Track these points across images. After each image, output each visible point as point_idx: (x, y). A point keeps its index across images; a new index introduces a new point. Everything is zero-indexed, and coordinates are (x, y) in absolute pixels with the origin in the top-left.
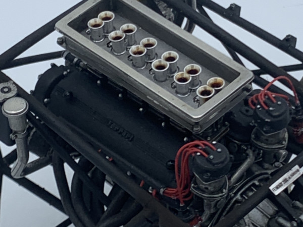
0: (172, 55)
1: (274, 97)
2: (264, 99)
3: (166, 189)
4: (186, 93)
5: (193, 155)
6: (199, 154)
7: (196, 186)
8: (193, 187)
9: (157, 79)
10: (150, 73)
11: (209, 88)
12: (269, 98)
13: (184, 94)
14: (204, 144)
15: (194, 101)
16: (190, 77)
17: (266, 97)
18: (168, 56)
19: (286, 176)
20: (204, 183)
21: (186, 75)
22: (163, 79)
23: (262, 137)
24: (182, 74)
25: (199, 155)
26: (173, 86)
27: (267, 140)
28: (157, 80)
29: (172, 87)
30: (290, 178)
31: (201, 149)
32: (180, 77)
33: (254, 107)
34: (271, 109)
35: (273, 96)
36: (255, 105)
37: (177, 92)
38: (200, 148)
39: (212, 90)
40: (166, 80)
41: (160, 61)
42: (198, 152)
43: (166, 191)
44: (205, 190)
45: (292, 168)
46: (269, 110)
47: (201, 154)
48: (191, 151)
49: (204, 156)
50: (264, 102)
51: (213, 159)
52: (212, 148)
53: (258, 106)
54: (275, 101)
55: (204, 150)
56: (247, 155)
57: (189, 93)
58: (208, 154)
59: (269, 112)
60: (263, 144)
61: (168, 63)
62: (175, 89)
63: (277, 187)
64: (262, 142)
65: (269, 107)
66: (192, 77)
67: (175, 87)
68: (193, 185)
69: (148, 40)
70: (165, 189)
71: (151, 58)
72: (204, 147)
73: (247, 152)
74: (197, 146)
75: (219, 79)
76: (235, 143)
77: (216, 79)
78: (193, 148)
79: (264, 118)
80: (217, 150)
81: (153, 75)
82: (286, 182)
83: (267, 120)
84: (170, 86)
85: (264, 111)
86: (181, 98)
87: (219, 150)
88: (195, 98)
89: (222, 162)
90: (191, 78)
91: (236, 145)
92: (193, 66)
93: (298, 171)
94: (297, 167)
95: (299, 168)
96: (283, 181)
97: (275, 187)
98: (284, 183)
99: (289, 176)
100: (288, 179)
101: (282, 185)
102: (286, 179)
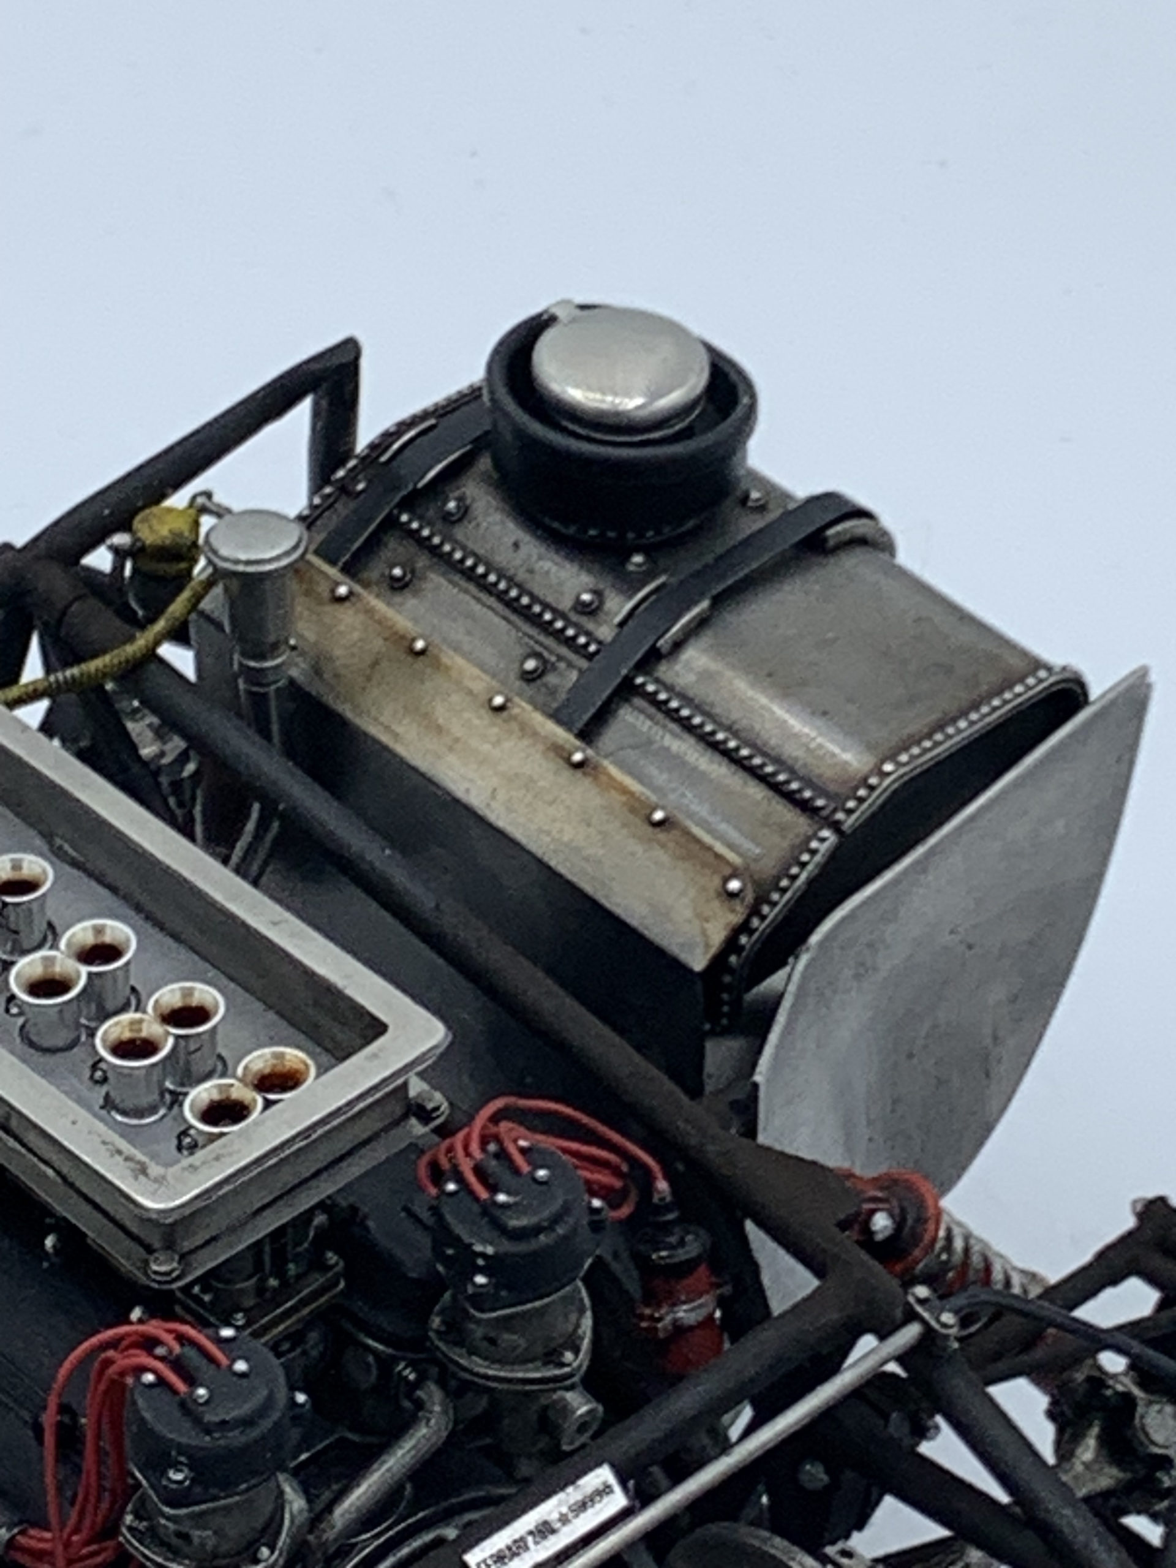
0: (107, 939)
1: (523, 1151)
2: (478, 1154)
3: (22, 1533)
4: (153, 1110)
5: (130, 1380)
6: (149, 1378)
7: (142, 1526)
8: (130, 1529)
9: (34, 1038)
10: (7, 1011)
11: (241, 1092)
12: (502, 1155)
13: (140, 1113)
14: (181, 1338)
15: (180, 1148)
16: (168, 1039)
17: (492, 1147)
18: (90, 939)
19: (549, 1508)
20: (166, 1510)
21: (152, 1028)
22: (61, 1038)
23: (472, 1326)
24: (141, 1021)
25: (151, 1386)
26: (98, 1074)
27: (492, 1341)
28: (32, 1044)
29: (92, 1077)
31: (162, 1359)
32: (127, 1035)
33: (433, 1191)
34: (502, 1198)
35: (522, 1143)
36: (438, 1176)
37: (109, 1104)
38: (160, 1351)
39: (255, 1101)
40: (75, 1043)
41: (48, 961)
42: (145, 1369)
43: (19, 1538)
44: (175, 1541)
45: (581, 1475)
46: (495, 1204)
47: (161, 1381)
48: (122, 1361)
49: (175, 1392)
50: (479, 1171)
51: (207, 1402)
52: (212, 1360)
53: (451, 1187)
54: (526, 1168)
55: (177, 1365)
56: (419, 1405)
57: (162, 1112)
58: (192, 1382)
59: (490, 1213)
60: (474, 1358)
61: (84, 970)
62: (104, 1089)
64: (472, 1352)
65: (494, 1189)
66: (178, 1037)
67: (105, 1080)
68: (129, 1519)
69: (17, 866)
70: (16, 1531)
71: (26, 945)
72: (177, 1349)
73: (419, 1393)
74: (149, 1343)
75: (294, 1056)
76: (368, 1348)
77: (280, 1056)
78: (137, 1352)
79: (467, 1239)
80: (230, 1367)
81: (20, 1021)
82: (545, 1538)
83: (478, 1248)
84: (87, 1073)
85: (476, 1208)
86: (124, 1132)
87: (241, 1366)
88: (185, 1133)
89: (247, 1422)
90: (170, 1042)
91: (371, 1359)
92: (188, 993)
93: (606, 1490)
94: (604, 1475)
95: (612, 1480)
96: (531, 1533)
97: (492, 1556)
98: (536, 1543)
99: (564, 1510)
100: (557, 1525)
101: (527, 1548)
102: (546, 1523)
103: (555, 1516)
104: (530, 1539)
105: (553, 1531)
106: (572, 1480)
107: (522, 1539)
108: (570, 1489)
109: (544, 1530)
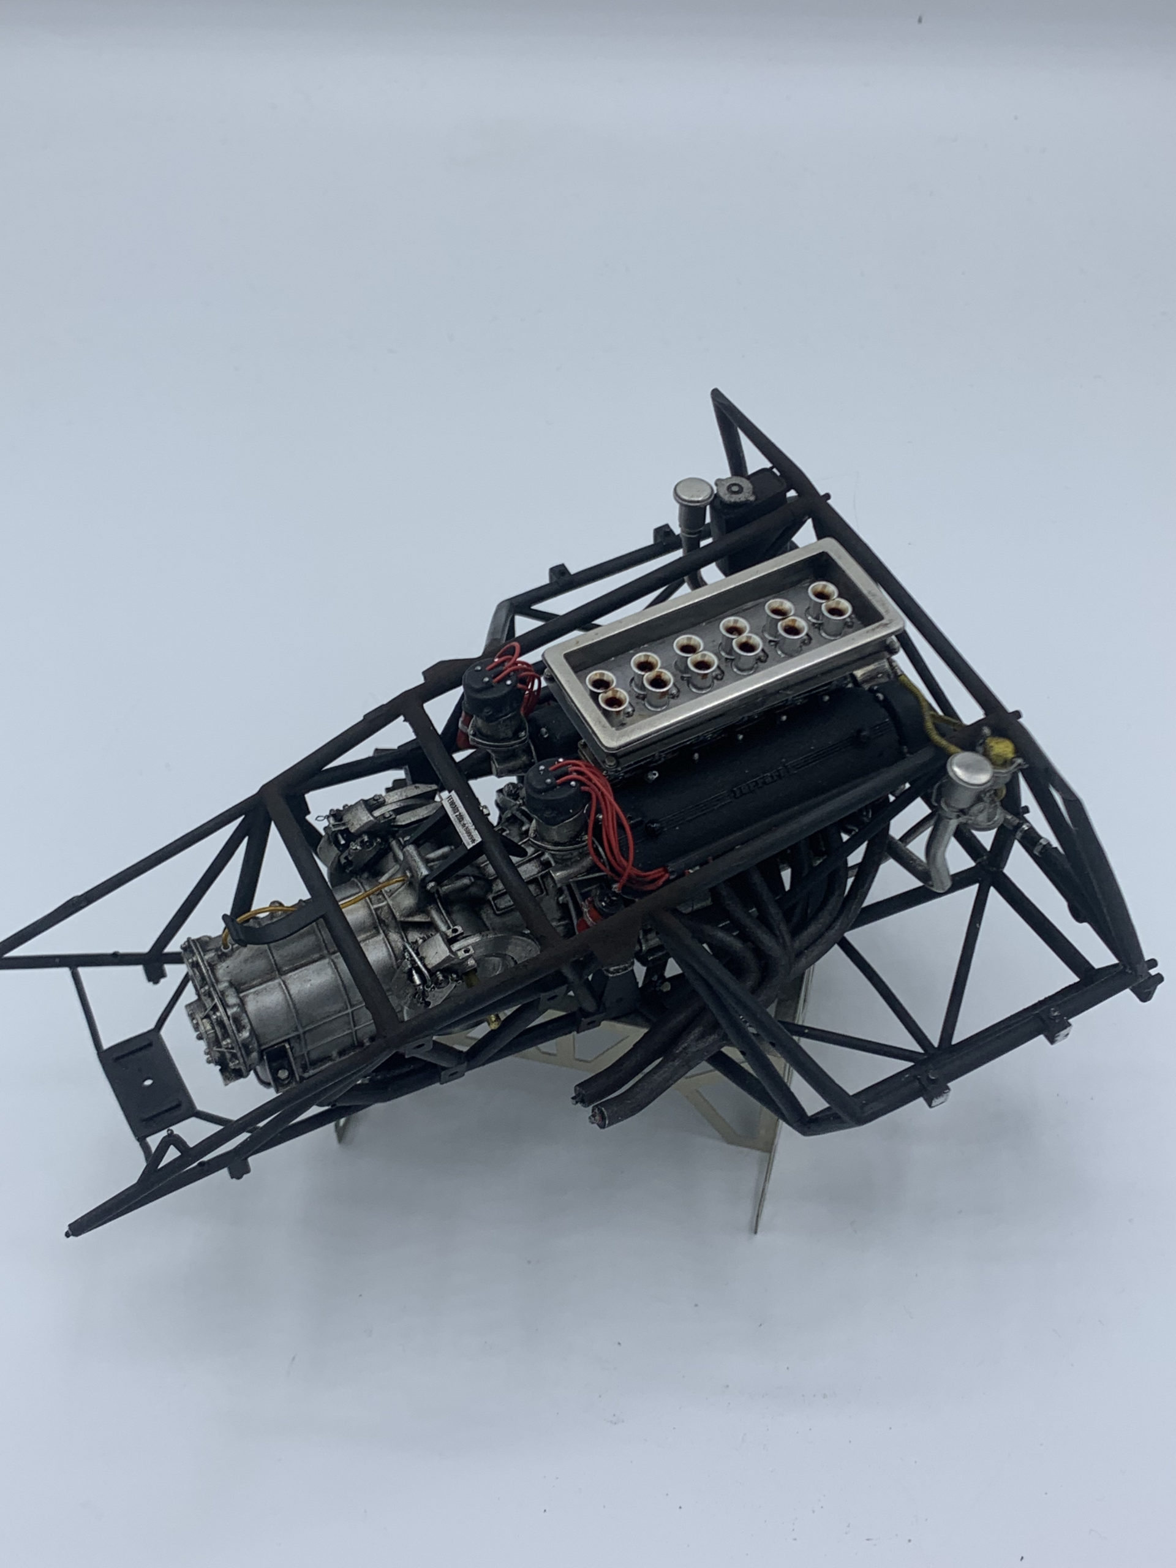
19: (467, 819)
30: (464, 825)
45: (478, 831)
63: (452, 804)
82: (458, 819)
93: (473, 841)
94: (479, 839)
95: (476, 842)
96: (460, 813)
97: (453, 800)
98: (456, 816)
99: (467, 825)
100: (462, 823)
101: (455, 813)
102: (463, 819)
103: (465, 822)
104: (457, 814)
105: (460, 821)
106: (476, 828)
107: (458, 810)
108: (474, 827)
109: (460, 818)
